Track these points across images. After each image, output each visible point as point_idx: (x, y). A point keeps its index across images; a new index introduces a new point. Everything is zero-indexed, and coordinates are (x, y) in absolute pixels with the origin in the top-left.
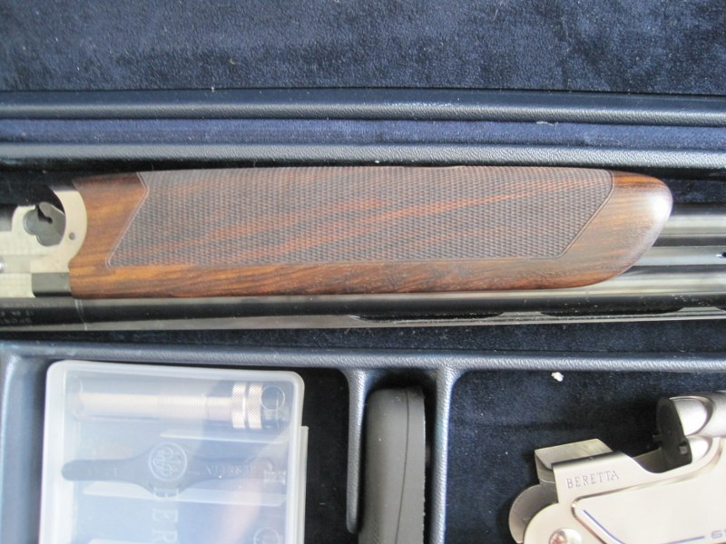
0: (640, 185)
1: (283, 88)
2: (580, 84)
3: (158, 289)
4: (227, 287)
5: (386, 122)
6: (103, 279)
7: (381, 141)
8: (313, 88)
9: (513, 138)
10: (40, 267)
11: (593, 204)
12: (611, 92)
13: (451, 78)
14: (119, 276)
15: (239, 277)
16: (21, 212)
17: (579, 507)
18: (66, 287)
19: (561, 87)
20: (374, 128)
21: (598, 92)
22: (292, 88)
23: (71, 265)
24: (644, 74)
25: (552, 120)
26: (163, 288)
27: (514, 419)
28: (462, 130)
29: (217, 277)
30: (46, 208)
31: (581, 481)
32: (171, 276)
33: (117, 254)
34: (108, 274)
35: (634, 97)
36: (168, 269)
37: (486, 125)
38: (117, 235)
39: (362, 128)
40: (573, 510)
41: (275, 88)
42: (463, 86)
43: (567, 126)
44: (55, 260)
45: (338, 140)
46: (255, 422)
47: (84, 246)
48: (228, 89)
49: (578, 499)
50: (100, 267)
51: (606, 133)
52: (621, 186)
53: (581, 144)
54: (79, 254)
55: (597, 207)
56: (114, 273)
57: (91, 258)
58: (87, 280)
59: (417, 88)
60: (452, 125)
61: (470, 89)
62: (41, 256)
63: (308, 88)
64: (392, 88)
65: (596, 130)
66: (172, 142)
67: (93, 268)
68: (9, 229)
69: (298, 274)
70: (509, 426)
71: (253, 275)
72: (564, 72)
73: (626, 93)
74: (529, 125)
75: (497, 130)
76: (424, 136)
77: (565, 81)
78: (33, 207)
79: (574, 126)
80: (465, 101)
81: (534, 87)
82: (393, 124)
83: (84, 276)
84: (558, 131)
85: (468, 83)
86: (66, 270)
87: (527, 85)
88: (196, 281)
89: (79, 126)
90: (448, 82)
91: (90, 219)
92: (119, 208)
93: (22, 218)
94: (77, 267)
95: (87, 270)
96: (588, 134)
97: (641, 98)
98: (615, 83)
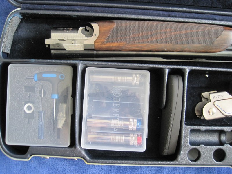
0: (230, 29)
1: (145, 2)
2: (215, 6)
3: (117, 49)
4: (134, 49)
5: (170, 12)
6: (103, 46)
7: (169, 16)
8: (152, 3)
9: (200, 17)
10: (86, 42)
11: (219, 33)
12: (222, 8)
13: (186, 2)
14: (108, 45)
15: (138, 46)
16: (81, 29)
17: (215, 103)
18: (93, 48)
19: (210, 6)
20: (167, 13)
21: (219, 8)
22: (147, 2)
23: (95, 42)
24: (230, 4)
25: (209, 14)
26: (118, 48)
27: (196, 86)
28: (188, 15)
29: (132, 46)
30: (88, 28)
31: (216, 97)
32: (121, 46)
33: (107, 39)
34: (105, 45)
35: (227, 10)
36: (120, 44)
37: (194, 14)
38: (107, 35)
39: (165, 13)
40: (214, 104)
41: (143, 2)
42: (188, 4)
43: (212, 15)
44: (91, 41)
45: (159, 15)
46: (138, 83)
47: (98, 37)
48: (131, 1)
49: (215, 101)
50: (103, 43)
51: (221, 17)
52: (226, 29)
53: (215, 20)
54: (97, 39)
55: (220, 34)
56: (106, 44)
57: (100, 40)
58: (99, 46)
59: (177, 4)
60: (186, 14)
61: (190, 5)
62: (86, 40)
63: (151, 3)
64: (171, 4)
65: (219, 16)
66: (118, 13)
67: (101, 43)
68: (78, 33)
69: (152, 46)
70: (195, 87)
71: (141, 46)
72: (212, 2)
73: (225, 8)
74: (203, 15)
75: (196, 15)
76: (179, 16)
77: (212, 5)
78: (84, 28)
79: (214, 15)
80: (189, 8)
81: (205, 6)
82: (172, 13)
83: (99, 45)
84: (210, 16)
85: (189, 4)
86: (94, 43)
87: (203, 5)
88: (127, 47)
89: (93, 8)
90: (185, 3)
91: (100, 31)
92: (108, 28)
93: (81, 30)
94: (96, 42)
95: (99, 43)
96: (217, 17)
97: (229, 10)
98: (223, 6)
